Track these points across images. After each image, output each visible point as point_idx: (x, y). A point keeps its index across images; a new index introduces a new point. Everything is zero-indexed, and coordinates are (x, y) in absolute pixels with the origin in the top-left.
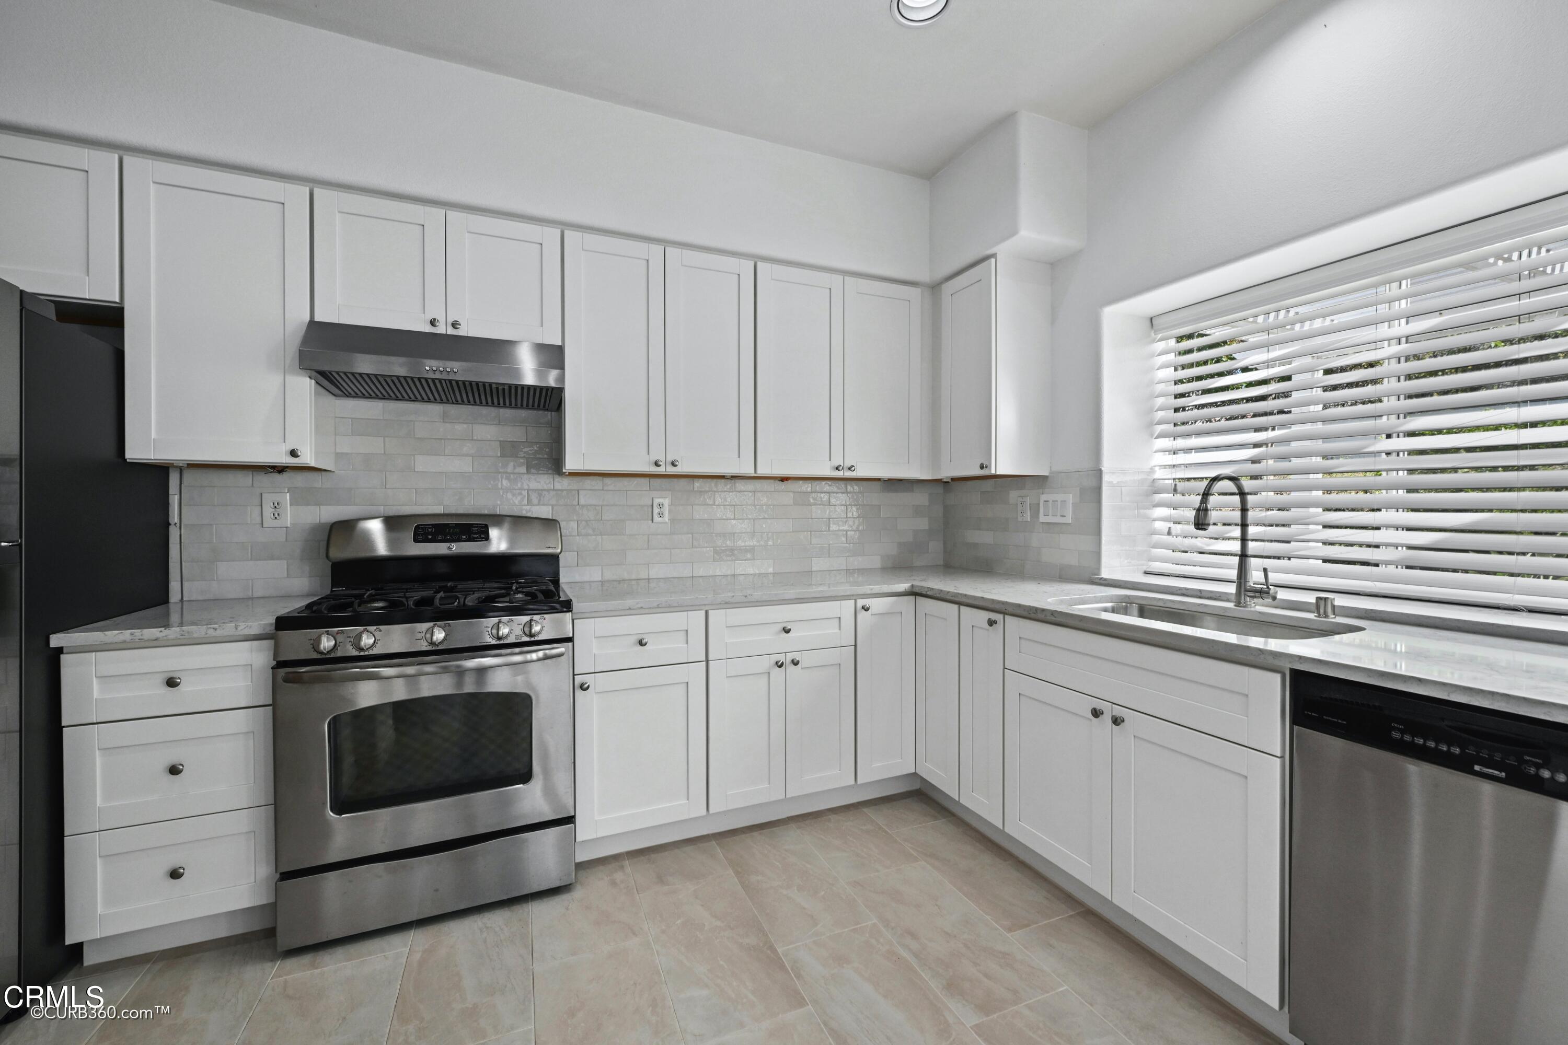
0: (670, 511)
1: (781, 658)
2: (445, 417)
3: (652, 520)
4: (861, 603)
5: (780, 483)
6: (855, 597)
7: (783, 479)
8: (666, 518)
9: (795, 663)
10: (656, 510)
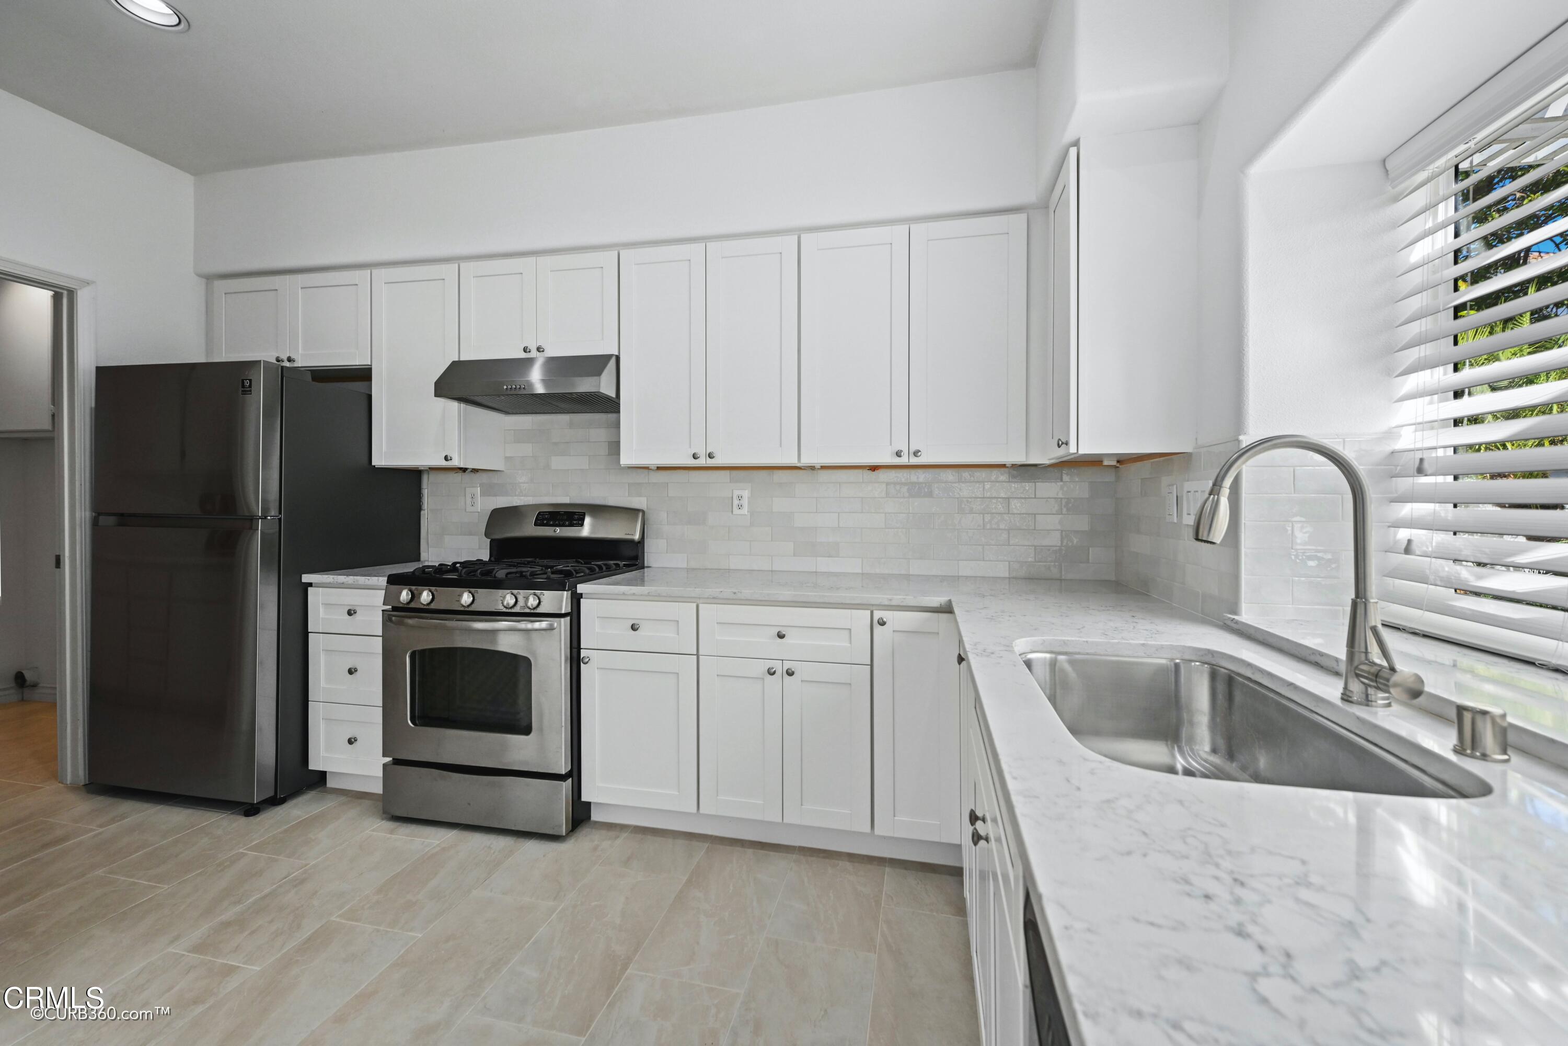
0: (749, 503)
1: (777, 666)
2: (571, 425)
3: (732, 512)
4: (878, 615)
5: (870, 472)
6: (871, 608)
7: (874, 468)
8: (745, 510)
9: (790, 673)
10: (736, 502)
